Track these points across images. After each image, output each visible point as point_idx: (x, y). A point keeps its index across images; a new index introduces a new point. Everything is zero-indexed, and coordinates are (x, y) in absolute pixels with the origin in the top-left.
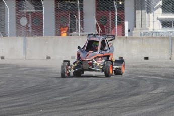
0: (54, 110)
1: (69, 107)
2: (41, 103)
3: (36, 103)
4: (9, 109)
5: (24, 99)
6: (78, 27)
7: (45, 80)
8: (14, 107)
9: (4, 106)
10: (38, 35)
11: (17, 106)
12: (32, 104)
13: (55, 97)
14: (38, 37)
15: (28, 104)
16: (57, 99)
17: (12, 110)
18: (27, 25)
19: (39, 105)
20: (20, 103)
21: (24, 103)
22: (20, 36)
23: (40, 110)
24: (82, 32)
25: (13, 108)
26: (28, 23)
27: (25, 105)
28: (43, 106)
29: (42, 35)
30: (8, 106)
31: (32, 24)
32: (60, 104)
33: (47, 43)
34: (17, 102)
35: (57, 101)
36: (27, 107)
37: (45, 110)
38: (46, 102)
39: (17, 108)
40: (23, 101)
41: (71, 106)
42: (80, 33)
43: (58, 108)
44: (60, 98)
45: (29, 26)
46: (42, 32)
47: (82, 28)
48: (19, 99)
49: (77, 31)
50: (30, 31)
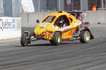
0: (88, 55)
1: (97, 53)
2: (80, 51)
4: (61, 55)
5: (70, 49)
6: (102, 5)
8: (64, 53)
9: (58, 53)
11: (66, 53)
12: (75, 52)
13: (89, 47)
15: (72, 52)
16: (90, 48)
17: (63, 56)
18: (71, 4)
20: (68, 51)
21: (70, 51)
23: (79, 55)
24: (105, 8)
26: (72, 3)
27: (70, 52)
28: (81, 53)
30: (60, 53)
31: (74, 3)
32: (92, 51)
35: (90, 50)
36: (72, 53)
37: (83, 55)
38: (83, 50)
39: (66, 54)
40: (70, 50)
41: (99, 53)
42: (103, 8)
43: (91, 54)
44: (92, 48)
45: (72, 4)
46: (80, 8)
47: (104, 5)
49: (101, 7)
50: (73, 7)
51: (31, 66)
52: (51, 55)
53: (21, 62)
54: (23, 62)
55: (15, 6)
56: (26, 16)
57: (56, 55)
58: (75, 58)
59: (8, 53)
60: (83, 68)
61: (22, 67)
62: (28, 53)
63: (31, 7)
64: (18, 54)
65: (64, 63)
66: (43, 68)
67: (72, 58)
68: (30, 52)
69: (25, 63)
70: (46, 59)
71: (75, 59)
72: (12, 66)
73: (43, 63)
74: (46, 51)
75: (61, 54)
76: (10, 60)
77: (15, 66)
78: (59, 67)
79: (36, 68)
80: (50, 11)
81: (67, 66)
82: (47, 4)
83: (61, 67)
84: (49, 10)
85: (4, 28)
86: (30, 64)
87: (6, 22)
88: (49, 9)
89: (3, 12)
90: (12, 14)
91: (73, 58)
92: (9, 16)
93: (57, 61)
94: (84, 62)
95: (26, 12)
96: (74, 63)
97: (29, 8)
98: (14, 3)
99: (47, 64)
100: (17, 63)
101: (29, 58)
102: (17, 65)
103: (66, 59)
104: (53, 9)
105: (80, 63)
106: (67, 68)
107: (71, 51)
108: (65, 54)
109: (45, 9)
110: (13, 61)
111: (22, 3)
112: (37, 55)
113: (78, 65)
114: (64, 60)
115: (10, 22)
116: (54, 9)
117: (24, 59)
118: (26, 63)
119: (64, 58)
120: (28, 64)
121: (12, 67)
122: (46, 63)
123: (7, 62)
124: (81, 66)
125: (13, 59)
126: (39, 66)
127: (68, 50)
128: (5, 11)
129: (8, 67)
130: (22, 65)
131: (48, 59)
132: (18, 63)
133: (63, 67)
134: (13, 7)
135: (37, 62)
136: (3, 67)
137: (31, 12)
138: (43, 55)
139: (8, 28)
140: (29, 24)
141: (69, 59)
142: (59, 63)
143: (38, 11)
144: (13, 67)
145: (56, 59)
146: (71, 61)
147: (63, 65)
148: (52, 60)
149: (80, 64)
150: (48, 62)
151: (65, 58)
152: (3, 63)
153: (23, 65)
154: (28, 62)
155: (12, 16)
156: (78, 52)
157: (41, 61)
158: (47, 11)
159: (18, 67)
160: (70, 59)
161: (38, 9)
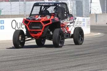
53: (87, 54)
56: (95, 16)
64: (86, 47)
76: (79, 51)
77: (83, 57)
85: (76, 26)
86: (95, 55)
87: (78, 21)
90: (83, 15)
92: (80, 16)
95: (95, 13)
97: (98, 10)
98: (85, 6)
100: (84, 54)
110: (81, 53)
111: (91, 6)
117: (90, 51)
120: (93, 55)
123: (76, 54)
125: (81, 51)
128: (77, 12)
129: (77, 58)
132: (85, 54)
134: (84, 9)
137: (99, 13)
139: (79, 26)
140: (97, 23)
143: (104, 12)
155: (83, 17)
159: (85, 57)
161: (105, 11)
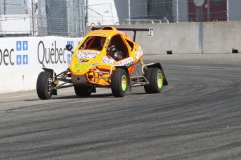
2: (227, 115)
3: (220, 116)
4: (182, 125)
7: (231, 82)
9: (174, 121)
10: (220, 20)
11: (193, 121)
12: (215, 117)
14: (220, 22)
15: (208, 118)
17: (187, 127)
18: (203, 5)
19: (224, 119)
20: (197, 117)
21: (202, 116)
22: (195, 21)
23: (225, 126)
25: (188, 124)
26: (205, 3)
27: (204, 119)
28: (229, 121)
29: (225, 19)
30: (180, 121)
31: (211, 4)
33: (233, 30)
34: (193, 115)
36: (208, 121)
37: (233, 125)
38: (233, 114)
40: (202, 113)
45: (206, 6)
46: (226, 15)
48: (196, 111)
50: (208, 13)
51: (113, 151)
52: (159, 126)
53: (88, 143)
54: (93, 143)
55: (74, 10)
57: (170, 125)
58: (216, 133)
59: (58, 122)
60: (234, 157)
61: (91, 153)
62: (105, 120)
63: (110, 12)
64: (81, 124)
65: (188, 143)
66: (140, 157)
67: (207, 131)
68: (108, 119)
69: (97, 145)
70: (147, 135)
71: (216, 135)
72: (68, 151)
73: (139, 145)
74: (147, 116)
75: (182, 123)
77: (75, 152)
78: (177, 153)
79: (123, 156)
80: (155, 22)
81: (197, 152)
82: (148, 6)
83: (182, 152)
84: (152, 21)
85: (47, 62)
86: (110, 146)
87: (54, 47)
88: (152, 18)
89: (45, 25)
90: (66, 30)
91: (210, 133)
92: (59, 35)
93: (174, 139)
94: (237, 143)
95: (99, 23)
96: (213, 144)
97: (107, 14)
98: (71, 4)
99: (149, 147)
100: (79, 145)
101: (106, 134)
102: (80, 148)
103: (195, 135)
104: (161, 18)
105: (228, 143)
106: (197, 156)
107: (206, 115)
108: (192, 124)
109: (144, 18)
110: (71, 141)
111: (89, 4)
112: (126, 127)
113: (222, 148)
114: (188, 137)
115: (61, 49)
116: (165, 18)
117: (96, 135)
118: (101, 144)
119: (188, 134)
120: (105, 147)
121: (67, 153)
122: (147, 144)
123: (55, 143)
124: (230, 152)
125: (70, 136)
126: (130, 150)
127: (199, 114)
128: (49, 21)
129: (59, 155)
130: (90, 149)
131: (152, 134)
132: (83, 144)
133: (187, 154)
134: (70, 14)
135: (126, 143)
136: (47, 154)
137: (111, 24)
138: (140, 125)
139: (56, 63)
141: (200, 135)
142: (177, 145)
143: (127, 22)
144: (70, 153)
145: (171, 135)
146: (207, 140)
147: (187, 148)
148: (162, 136)
149: (228, 146)
150: (153, 142)
151: (192, 133)
152: (45, 145)
153: (93, 149)
154: (104, 141)
155: (66, 35)
156: (220, 118)
157: (136, 140)
158: (148, 22)
159: (81, 154)
160: (204, 134)
161: (128, 17)
